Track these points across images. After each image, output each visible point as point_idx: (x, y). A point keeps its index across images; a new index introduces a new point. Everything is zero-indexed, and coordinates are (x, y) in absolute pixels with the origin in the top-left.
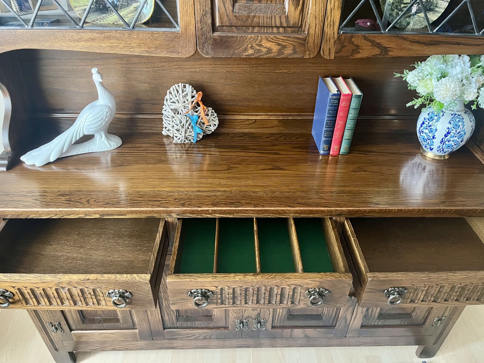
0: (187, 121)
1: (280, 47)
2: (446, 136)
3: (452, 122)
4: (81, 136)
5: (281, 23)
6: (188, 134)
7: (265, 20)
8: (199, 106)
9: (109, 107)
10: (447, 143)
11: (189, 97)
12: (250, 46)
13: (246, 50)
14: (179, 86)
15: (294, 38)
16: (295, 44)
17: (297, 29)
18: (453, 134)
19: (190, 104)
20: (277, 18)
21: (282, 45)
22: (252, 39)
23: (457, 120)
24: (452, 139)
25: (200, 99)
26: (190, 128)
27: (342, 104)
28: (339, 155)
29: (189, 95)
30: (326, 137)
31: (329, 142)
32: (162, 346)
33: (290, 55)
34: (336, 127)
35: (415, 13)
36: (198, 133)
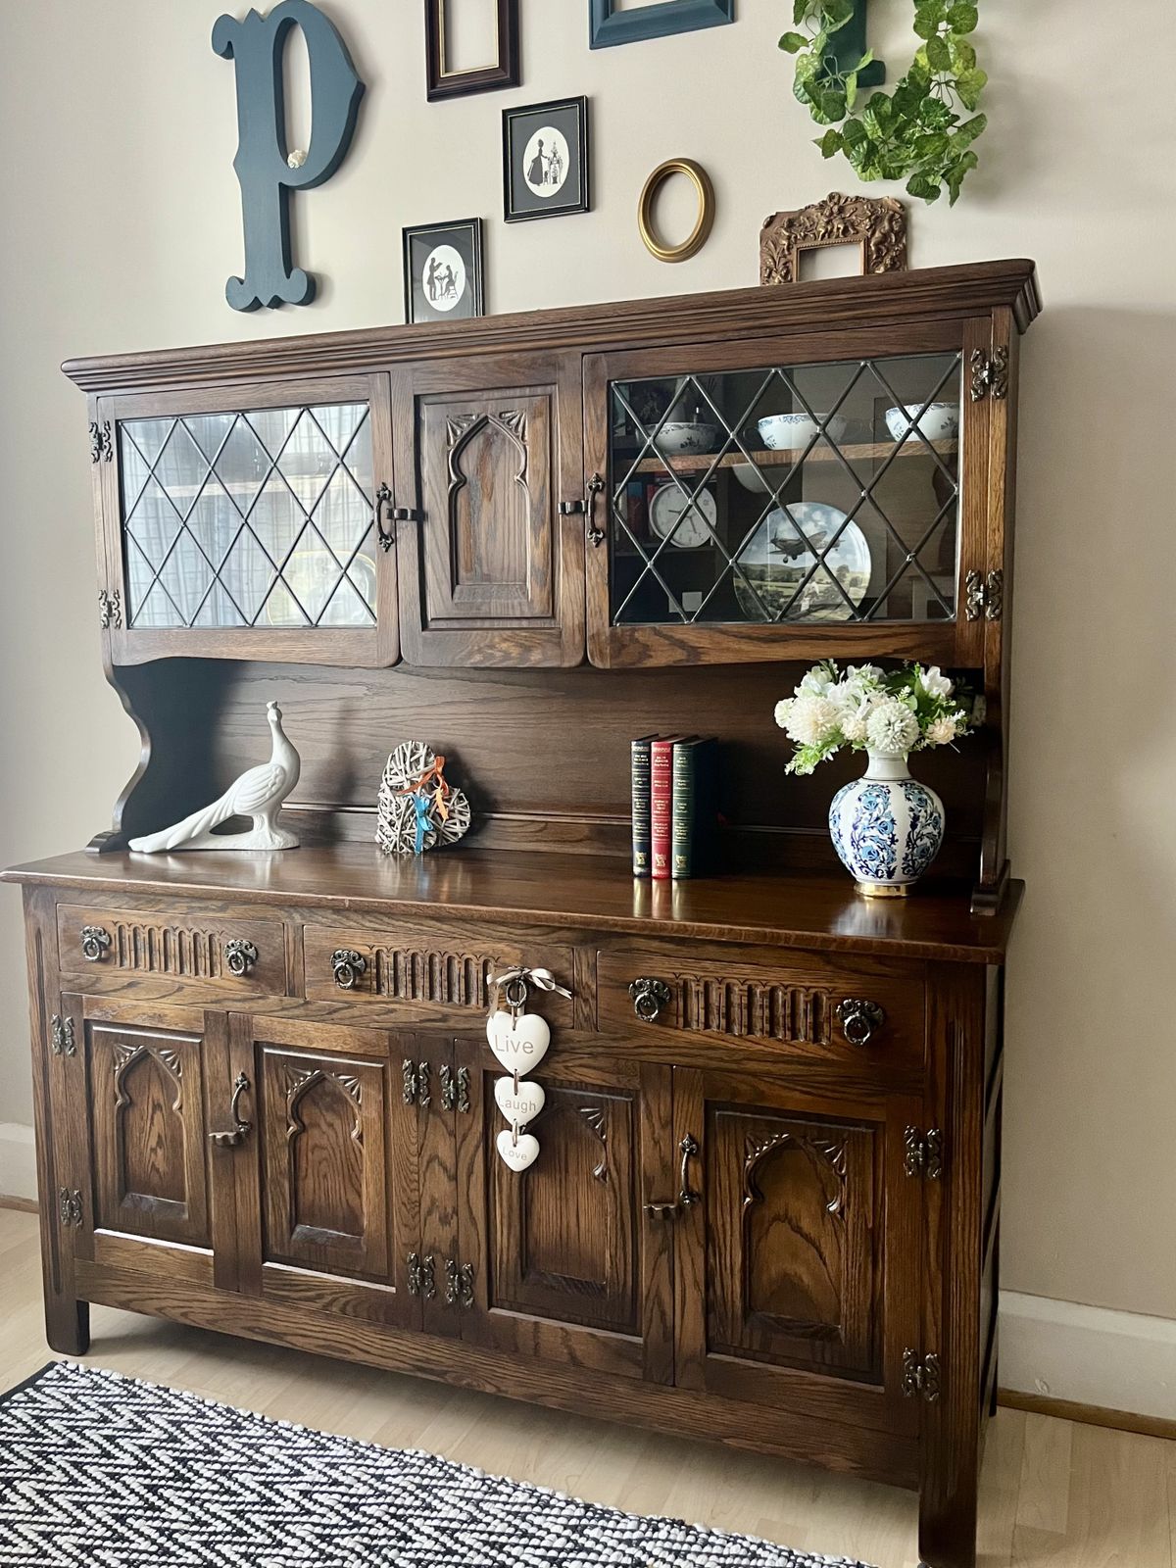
0: (407, 808)
1: (522, 650)
2: (855, 827)
3: (863, 798)
4: (228, 814)
5: (522, 612)
6: (407, 831)
8: (438, 784)
9: (283, 769)
10: (862, 843)
11: (421, 766)
12: (476, 649)
13: (470, 654)
14: (407, 746)
15: (543, 634)
16: (545, 644)
17: (547, 621)
18: (866, 823)
19: (423, 776)
20: (516, 603)
21: (525, 646)
23: (875, 794)
24: (867, 834)
25: (440, 769)
26: (412, 819)
27: (656, 762)
28: (670, 877)
29: (422, 760)
30: (639, 834)
31: (646, 848)
32: (254, 1324)
33: (539, 663)
34: (653, 812)
35: (809, 612)
36: (426, 832)
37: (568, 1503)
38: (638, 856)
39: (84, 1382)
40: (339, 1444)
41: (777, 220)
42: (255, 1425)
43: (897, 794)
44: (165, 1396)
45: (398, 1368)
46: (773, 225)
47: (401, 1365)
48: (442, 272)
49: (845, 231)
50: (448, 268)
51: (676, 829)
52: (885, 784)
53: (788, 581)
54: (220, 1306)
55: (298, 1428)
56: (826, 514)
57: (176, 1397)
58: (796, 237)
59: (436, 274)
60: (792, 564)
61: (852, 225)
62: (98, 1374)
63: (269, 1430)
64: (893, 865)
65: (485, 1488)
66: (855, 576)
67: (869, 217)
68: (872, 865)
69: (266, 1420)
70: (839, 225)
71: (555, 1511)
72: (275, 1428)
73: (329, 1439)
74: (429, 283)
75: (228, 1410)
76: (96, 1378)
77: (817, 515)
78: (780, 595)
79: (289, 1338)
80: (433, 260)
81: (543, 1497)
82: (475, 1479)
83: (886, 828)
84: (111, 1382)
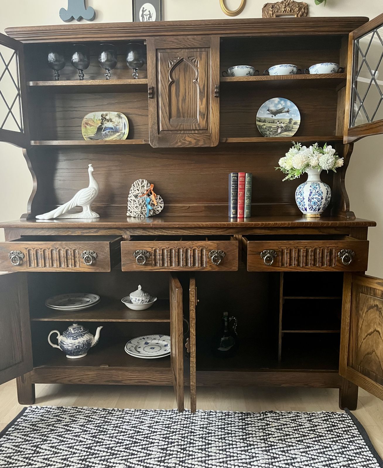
0: (143, 202)
1: (196, 141)
2: (310, 195)
3: (312, 186)
5: (196, 128)
6: (143, 210)
7: (187, 127)
8: (151, 194)
9: (95, 189)
10: (312, 200)
11: (145, 188)
12: (179, 140)
13: (177, 143)
14: (139, 181)
15: (204, 135)
16: (205, 139)
17: (205, 131)
18: (314, 193)
19: (146, 191)
20: (193, 125)
21: (197, 139)
22: (180, 137)
23: (315, 185)
24: (314, 197)
25: (152, 189)
26: (144, 206)
27: (240, 179)
28: (244, 218)
29: (146, 186)
30: (233, 204)
31: (235, 208)
32: (110, 379)
33: (202, 145)
34: (239, 196)
35: (281, 133)
36: (150, 210)
37: (235, 413)
38: (232, 211)
39: (42, 411)
40: (150, 412)
41: (267, 6)
42: (117, 412)
43: (322, 185)
44: (77, 409)
45: (167, 384)
46: (266, 7)
47: (168, 383)
48: (147, 13)
49: (291, 11)
50: (149, 11)
51: (246, 201)
52: (317, 182)
53: (273, 123)
54: (95, 375)
55: (133, 410)
56: (285, 101)
57: (82, 409)
58: (275, 11)
59: (144, 13)
60: (274, 118)
61: (292, 9)
62: (47, 408)
63: (123, 412)
64: (320, 207)
65: (206, 414)
66: (295, 121)
67: (298, 7)
68: (314, 207)
69: (119, 409)
70: (288, 9)
71: (233, 416)
72: (124, 411)
73: (146, 411)
74: (142, 16)
75: (104, 409)
76: (47, 409)
77: (282, 102)
78: (271, 127)
79: (123, 382)
80: (143, 8)
81: (226, 413)
82: (202, 413)
83: (320, 195)
84: (53, 409)
